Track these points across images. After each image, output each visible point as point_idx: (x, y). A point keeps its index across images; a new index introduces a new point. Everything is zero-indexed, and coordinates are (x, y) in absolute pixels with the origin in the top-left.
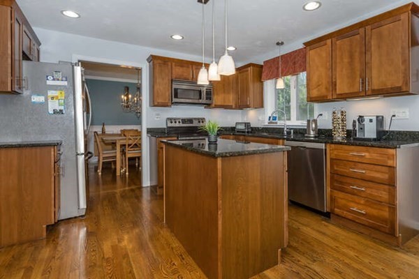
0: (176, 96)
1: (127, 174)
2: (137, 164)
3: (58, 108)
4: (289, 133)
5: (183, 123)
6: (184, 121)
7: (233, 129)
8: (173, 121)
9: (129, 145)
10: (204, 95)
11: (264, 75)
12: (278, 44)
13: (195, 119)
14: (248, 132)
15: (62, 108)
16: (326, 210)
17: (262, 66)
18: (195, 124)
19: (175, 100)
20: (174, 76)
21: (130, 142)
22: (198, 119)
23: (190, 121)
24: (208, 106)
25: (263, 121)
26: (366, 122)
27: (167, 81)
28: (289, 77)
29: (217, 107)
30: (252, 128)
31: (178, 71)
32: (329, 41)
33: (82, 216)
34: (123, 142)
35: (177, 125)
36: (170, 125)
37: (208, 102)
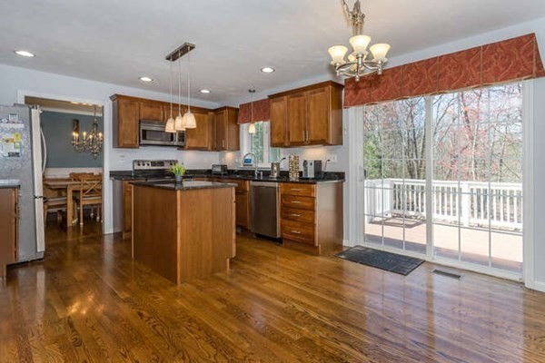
0: (144, 138)
1: (82, 224)
2: (92, 214)
3: (13, 150)
4: (259, 175)
5: (153, 165)
6: (154, 163)
7: (210, 171)
8: (141, 164)
9: (84, 191)
10: (176, 137)
11: (240, 118)
12: (250, 91)
13: (166, 161)
14: (224, 175)
15: (18, 151)
16: (278, 236)
17: (237, 110)
18: (166, 167)
19: (143, 142)
20: (142, 117)
21: (86, 187)
22: (170, 161)
23: (161, 163)
24: (181, 148)
25: (239, 164)
26: (308, 165)
27: (134, 122)
28: (261, 123)
29: (190, 148)
30: (229, 171)
31: (146, 111)
32: (285, 97)
33: (40, 260)
34: (75, 188)
35: (146, 167)
36: (137, 167)
37: (181, 144)
